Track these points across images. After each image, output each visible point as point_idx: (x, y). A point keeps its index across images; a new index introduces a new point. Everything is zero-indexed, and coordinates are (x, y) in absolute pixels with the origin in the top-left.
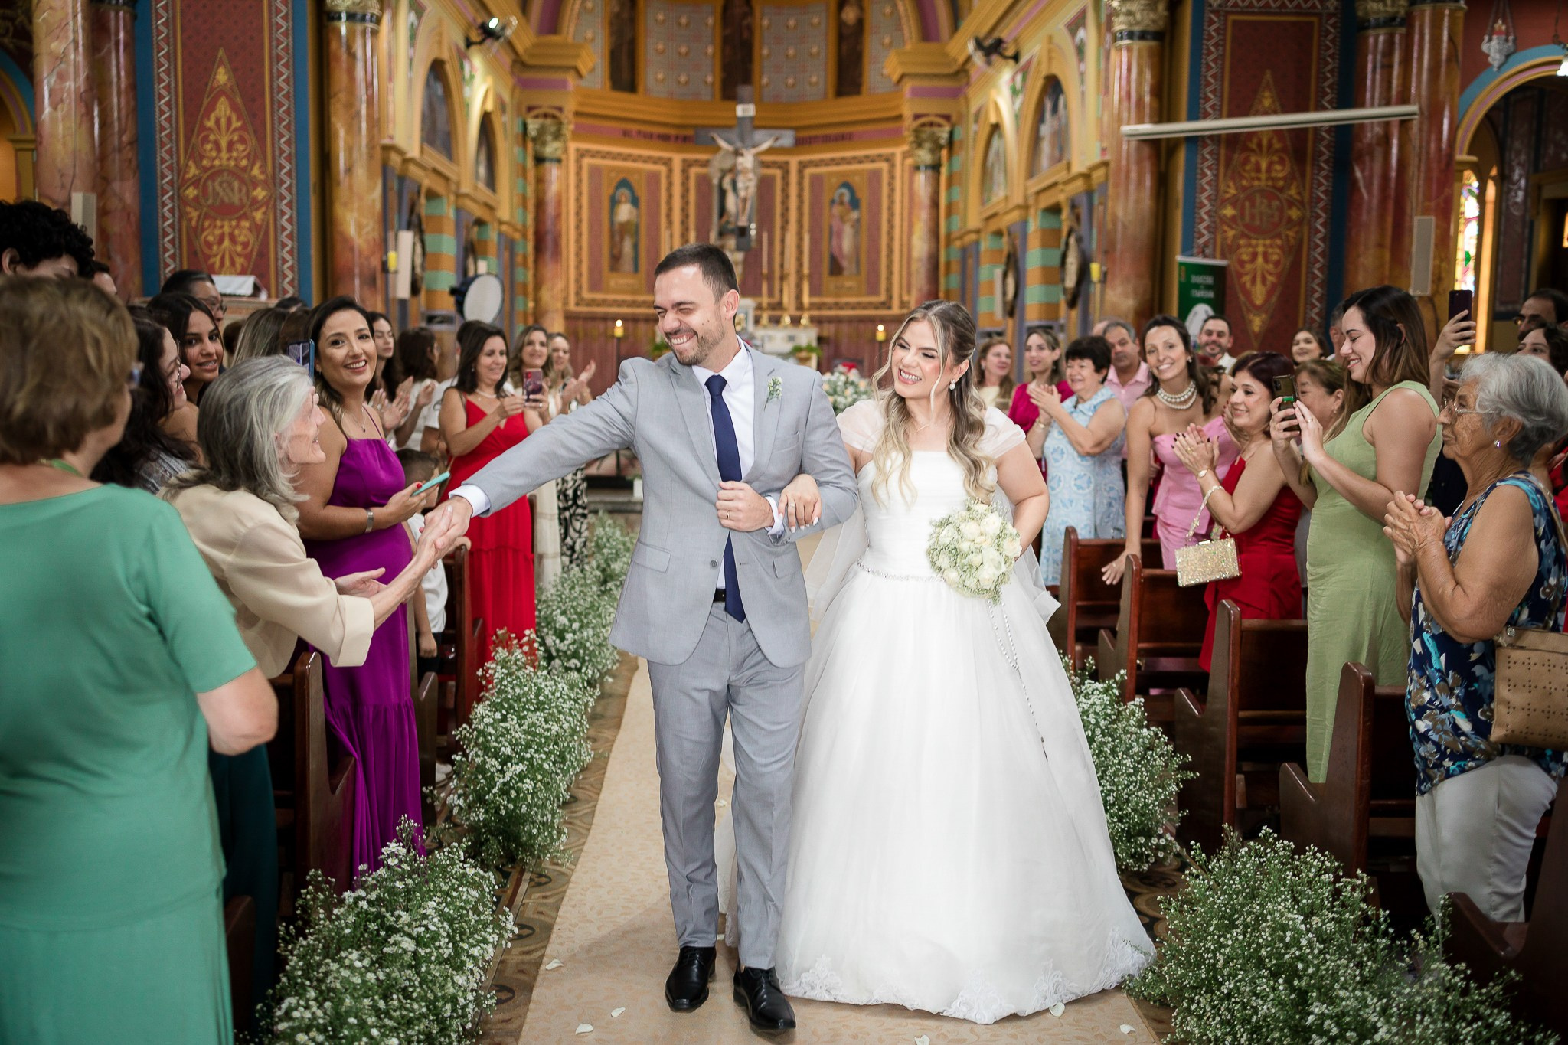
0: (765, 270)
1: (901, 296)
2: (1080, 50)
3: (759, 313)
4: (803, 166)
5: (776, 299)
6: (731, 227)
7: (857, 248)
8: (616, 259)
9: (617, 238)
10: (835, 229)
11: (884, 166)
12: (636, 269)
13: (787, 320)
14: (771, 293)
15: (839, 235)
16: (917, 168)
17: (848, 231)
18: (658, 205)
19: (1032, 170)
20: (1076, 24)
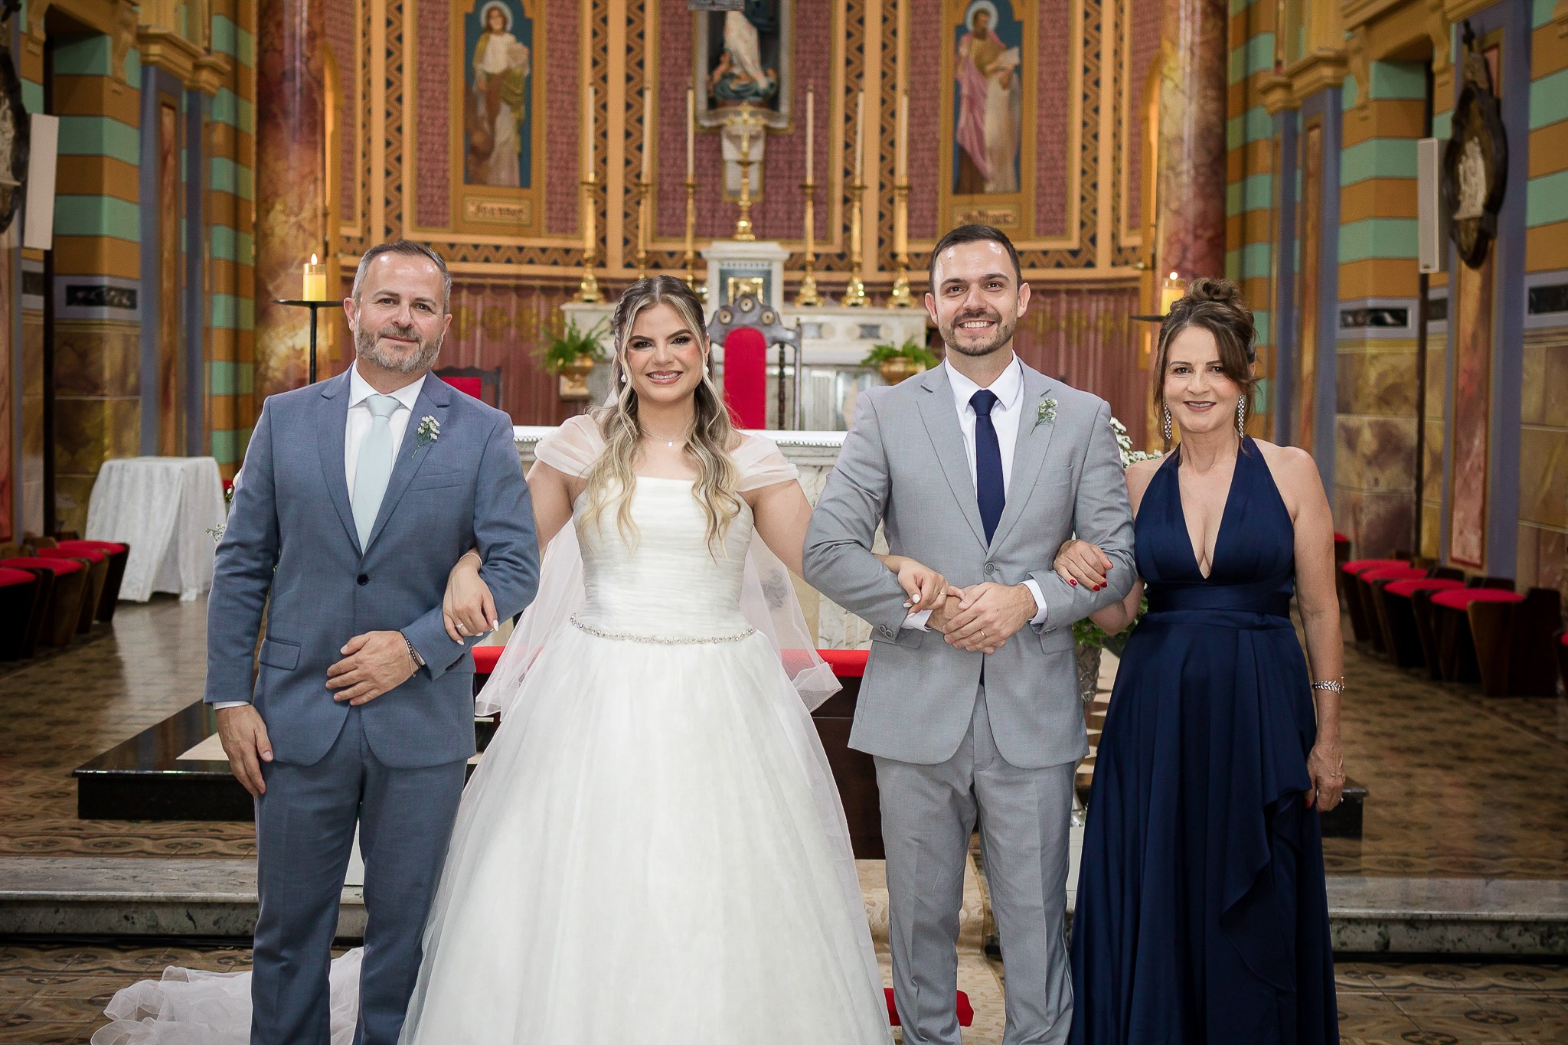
0: (810, 181)
1: (1114, 237)
3: (796, 276)
5: (836, 248)
6: (734, 86)
7: (1015, 132)
8: (478, 155)
9: (482, 110)
10: (965, 91)
12: (525, 181)
13: (859, 291)
14: (822, 233)
15: (973, 103)
17: (995, 94)
18: (575, 41)
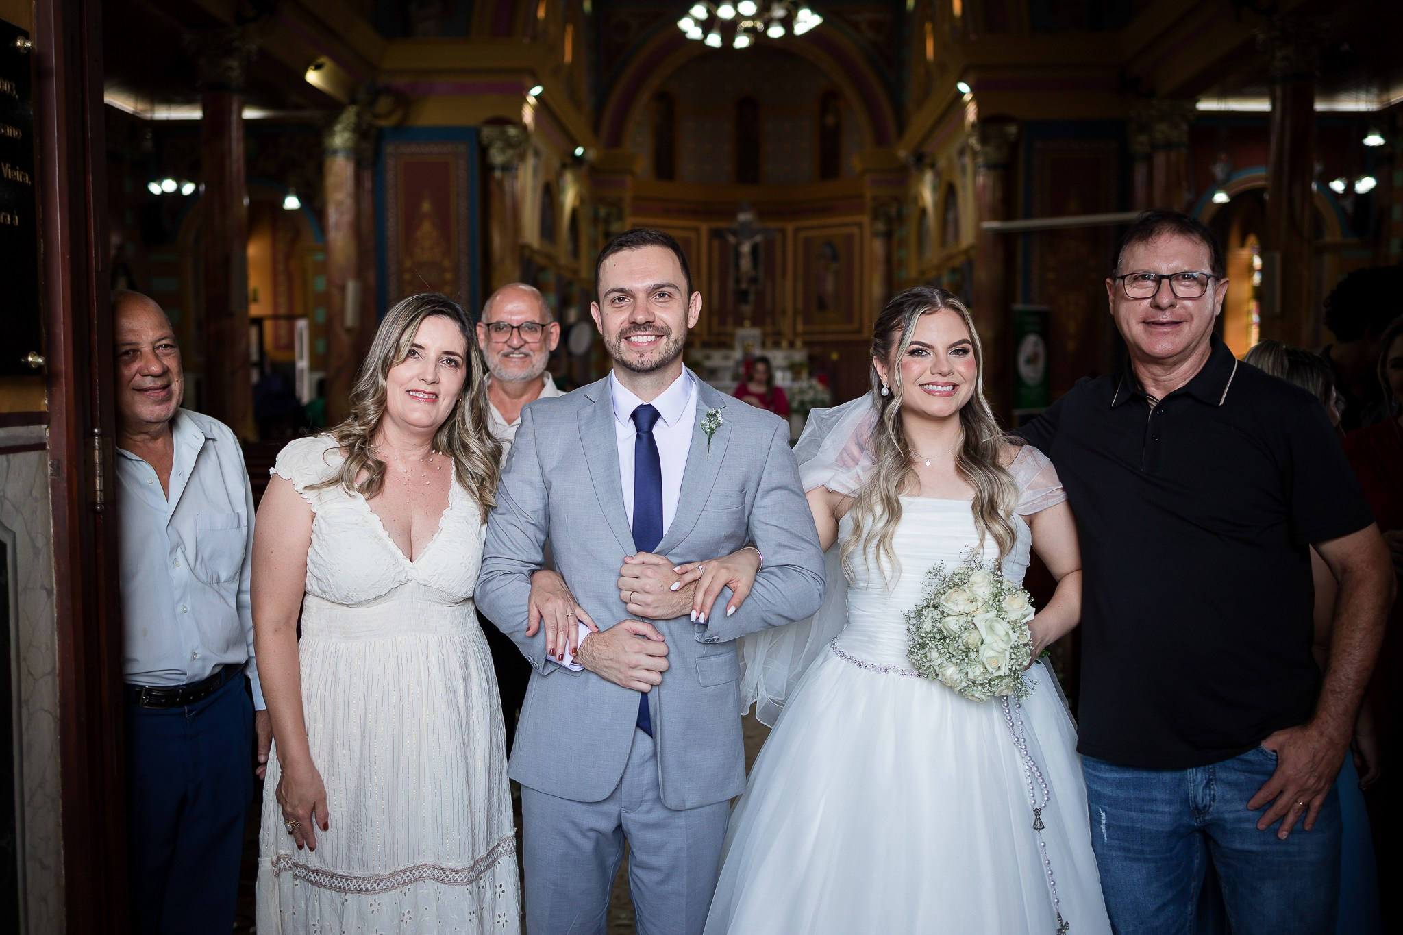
0: (769, 308)
2: (964, 169)
3: (764, 338)
4: (797, 231)
5: (777, 328)
7: (837, 290)
10: (821, 276)
11: (855, 230)
13: (785, 344)
14: (774, 324)
15: (824, 281)
16: (876, 234)
17: (830, 278)
19: (943, 242)
20: (962, 152)
